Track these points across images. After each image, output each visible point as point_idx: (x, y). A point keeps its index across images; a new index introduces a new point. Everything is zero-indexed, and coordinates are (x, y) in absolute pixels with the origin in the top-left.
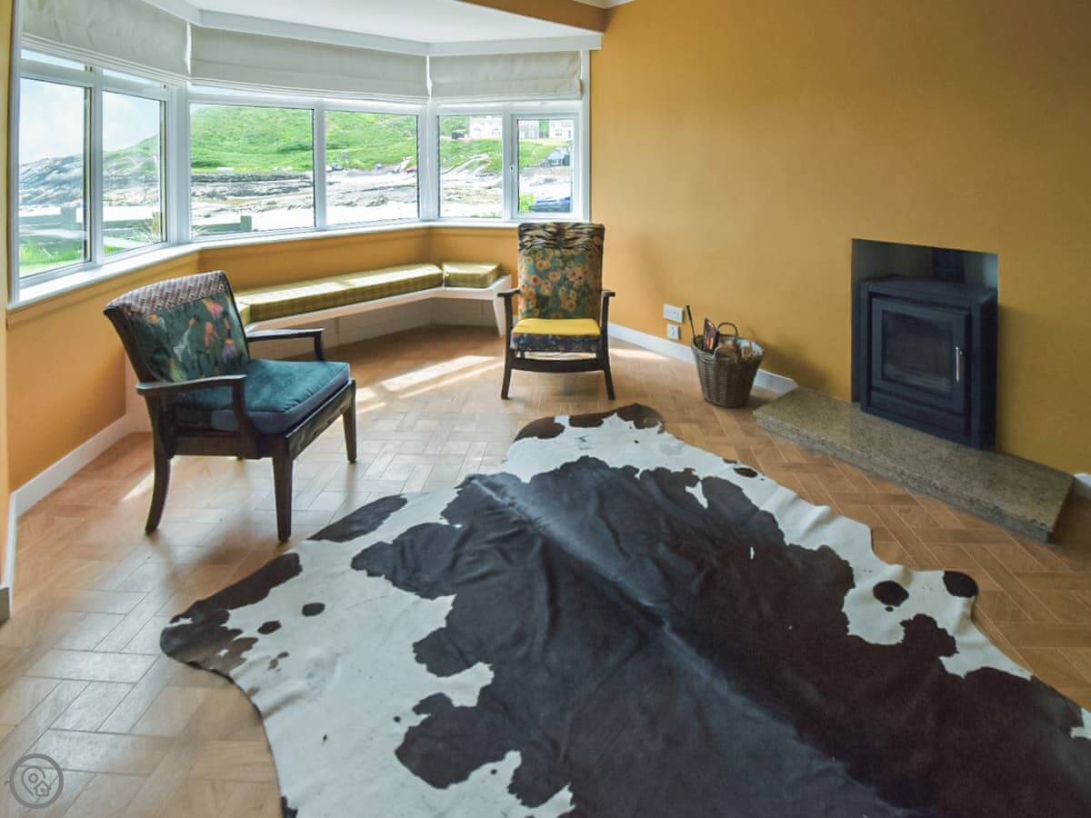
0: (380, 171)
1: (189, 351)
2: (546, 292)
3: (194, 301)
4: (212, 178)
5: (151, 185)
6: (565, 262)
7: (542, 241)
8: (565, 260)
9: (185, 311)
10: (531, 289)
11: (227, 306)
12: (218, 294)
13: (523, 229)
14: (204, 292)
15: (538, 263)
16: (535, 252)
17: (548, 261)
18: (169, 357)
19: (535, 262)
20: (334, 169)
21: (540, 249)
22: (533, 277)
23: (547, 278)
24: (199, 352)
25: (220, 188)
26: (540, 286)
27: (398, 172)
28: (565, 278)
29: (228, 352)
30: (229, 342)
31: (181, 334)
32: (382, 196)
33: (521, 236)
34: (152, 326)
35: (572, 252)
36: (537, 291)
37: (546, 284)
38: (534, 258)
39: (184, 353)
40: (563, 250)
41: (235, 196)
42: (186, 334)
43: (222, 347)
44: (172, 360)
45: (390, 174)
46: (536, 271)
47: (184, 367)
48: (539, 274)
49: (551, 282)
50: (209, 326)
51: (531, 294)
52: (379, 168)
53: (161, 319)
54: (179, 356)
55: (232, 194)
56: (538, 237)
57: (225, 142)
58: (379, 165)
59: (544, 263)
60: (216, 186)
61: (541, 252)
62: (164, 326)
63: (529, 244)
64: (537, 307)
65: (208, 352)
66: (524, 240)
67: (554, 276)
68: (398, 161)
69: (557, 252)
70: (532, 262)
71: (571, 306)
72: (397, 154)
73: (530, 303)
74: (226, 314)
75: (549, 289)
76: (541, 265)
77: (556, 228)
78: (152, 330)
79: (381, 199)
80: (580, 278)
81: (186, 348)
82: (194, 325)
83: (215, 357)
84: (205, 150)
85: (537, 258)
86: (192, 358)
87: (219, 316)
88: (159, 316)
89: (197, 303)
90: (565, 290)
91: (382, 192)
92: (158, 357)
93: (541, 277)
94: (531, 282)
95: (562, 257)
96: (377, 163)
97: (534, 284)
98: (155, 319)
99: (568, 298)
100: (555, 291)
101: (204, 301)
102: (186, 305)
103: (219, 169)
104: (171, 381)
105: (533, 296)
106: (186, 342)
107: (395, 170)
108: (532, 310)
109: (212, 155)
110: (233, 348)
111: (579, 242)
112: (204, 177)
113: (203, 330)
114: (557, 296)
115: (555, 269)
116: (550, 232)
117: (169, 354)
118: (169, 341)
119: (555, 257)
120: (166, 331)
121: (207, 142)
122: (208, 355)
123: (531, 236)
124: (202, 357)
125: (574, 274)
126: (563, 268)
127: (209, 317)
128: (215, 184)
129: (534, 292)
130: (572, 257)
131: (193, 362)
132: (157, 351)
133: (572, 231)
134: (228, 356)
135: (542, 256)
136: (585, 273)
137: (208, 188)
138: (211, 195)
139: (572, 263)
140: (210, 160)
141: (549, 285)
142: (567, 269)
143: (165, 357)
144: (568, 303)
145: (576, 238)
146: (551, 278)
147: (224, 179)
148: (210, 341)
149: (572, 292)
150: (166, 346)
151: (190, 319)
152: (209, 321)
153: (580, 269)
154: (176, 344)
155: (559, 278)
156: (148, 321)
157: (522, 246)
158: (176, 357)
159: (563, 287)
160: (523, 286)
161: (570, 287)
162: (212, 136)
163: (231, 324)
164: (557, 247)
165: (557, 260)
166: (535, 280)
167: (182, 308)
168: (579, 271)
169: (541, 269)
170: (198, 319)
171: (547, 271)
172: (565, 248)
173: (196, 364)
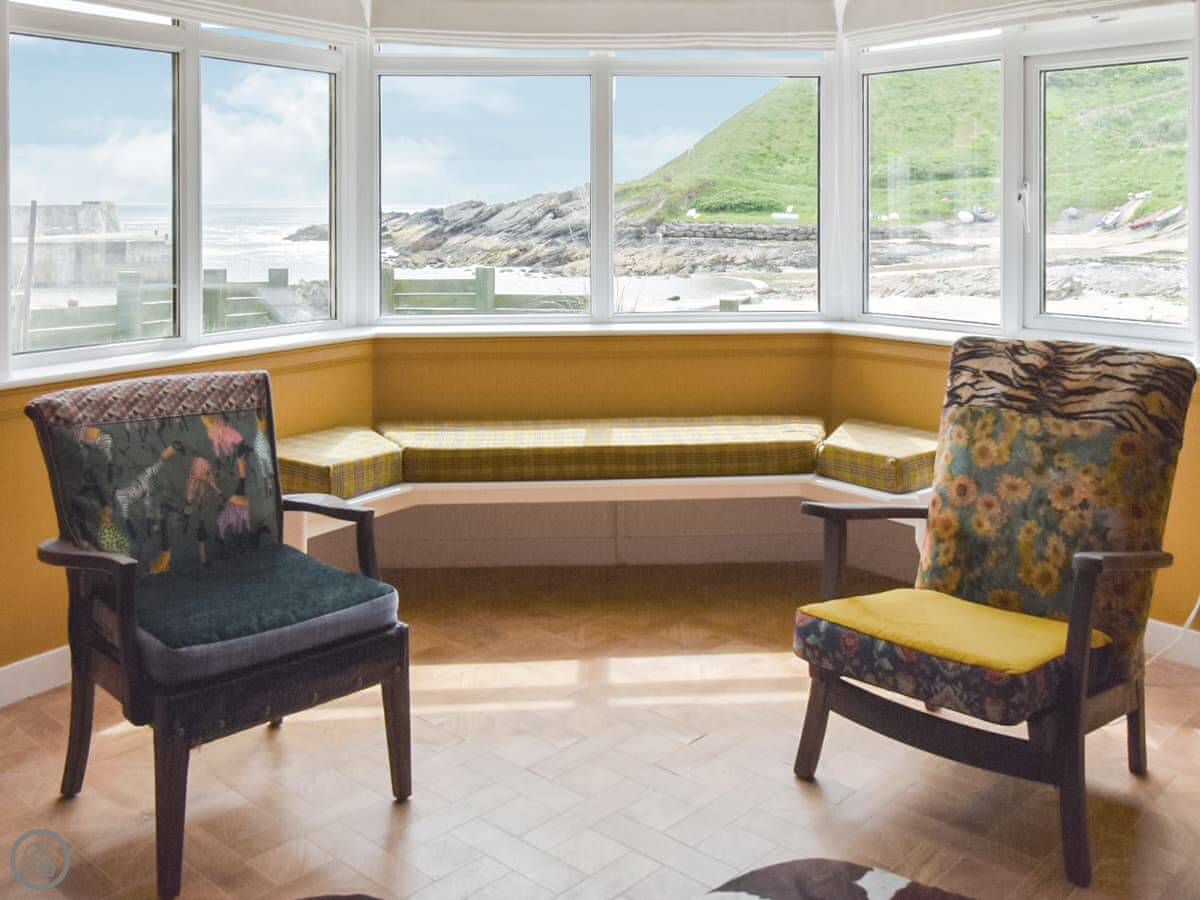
0: (1075, 224)
1: (147, 502)
2: (986, 526)
3: (182, 417)
4: (764, 232)
5: (671, 243)
6: (1049, 453)
7: (998, 388)
8: (1051, 450)
9: (160, 431)
10: (949, 513)
11: (254, 435)
12: (238, 410)
13: (962, 351)
14: (212, 404)
15: (978, 445)
16: (975, 415)
17: (1003, 445)
18: (104, 503)
19: (972, 441)
20: (978, 219)
21: (989, 409)
22: (961, 479)
23: (993, 491)
24: (167, 508)
25: (772, 250)
26: (971, 507)
27: (1115, 226)
28: (1041, 500)
29: (232, 519)
30: (235, 499)
31: (141, 470)
32: (1070, 279)
33: (956, 370)
34: (87, 446)
35: (1075, 427)
36: (962, 521)
37: (989, 505)
38: (970, 433)
39: (136, 503)
40: (1050, 420)
41: (797, 266)
42: (149, 471)
43: (221, 508)
44: (109, 510)
45: (1095, 230)
46: (970, 470)
47: (129, 528)
48: (975, 476)
49: (1003, 503)
50: (201, 465)
51: (947, 525)
52: (1073, 218)
53: (107, 436)
54: (125, 507)
55: (792, 264)
56: (992, 375)
57: (787, 167)
58: (1072, 211)
59: (993, 448)
60: (767, 247)
61: (990, 419)
62: (108, 451)
63: (965, 393)
64: (955, 563)
65: (188, 511)
66: (957, 383)
67: (1013, 488)
68: (1119, 202)
69: (1033, 423)
70: (963, 442)
71: (1046, 578)
72: (1114, 188)
73: (943, 547)
74: (245, 449)
75: (992, 519)
76: (984, 452)
77: (1047, 358)
78: (85, 453)
79: (1068, 285)
80: (1084, 505)
81: (144, 495)
82: (171, 459)
83: (202, 523)
84: (754, 181)
85: (977, 433)
86: (149, 515)
87: (229, 450)
88: (104, 432)
89: (190, 421)
90: (1037, 531)
91: (1073, 270)
92: (84, 500)
93: (978, 484)
94: (953, 494)
95: (1043, 438)
96: (1068, 206)
97: (958, 502)
98: (95, 436)
99: (1042, 557)
100: (1007, 527)
101: (205, 420)
102: (166, 421)
103: (775, 215)
104: (100, 548)
105: (952, 531)
106: (145, 482)
107: (1108, 222)
108: (944, 567)
109: (762, 193)
110: (245, 515)
111: (1100, 402)
112: (751, 230)
113: (187, 471)
114: (1010, 543)
115: (1018, 469)
116: (1024, 367)
117: (106, 499)
118: (110, 479)
119: (1023, 436)
120: (110, 458)
121: (757, 166)
122: (187, 516)
123: (976, 373)
124: (174, 517)
125: (1067, 492)
126: (1040, 470)
127: (205, 449)
128: (768, 243)
129: (955, 524)
130: (1072, 443)
131: (151, 522)
132: (84, 491)
133: (1087, 368)
134: (230, 526)
135: (989, 429)
136: (1102, 492)
137: (755, 251)
138: (757, 264)
139: (1067, 460)
140: (761, 199)
141: (996, 510)
142: (1052, 473)
143: (96, 503)
144: (1037, 571)
145: (1092, 391)
146: (1003, 490)
147: (781, 236)
148: (197, 493)
149: (1053, 540)
150: (106, 487)
151: (166, 447)
152: (205, 457)
153: (1087, 479)
154: (126, 485)
155: (1024, 494)
156: (81, 437)
157: (953, 395)
158: (116, 506)
159: (1031, 524)
160: (934, 503)
161: (1050, 526)
162: (764, 155)
163: (252, 469)
164: (1034, 409)
165: (1029, 443)
166: (962, 490)
167: (157, 425)
168: (1084, 487)
169: (982, 464)
170: (182, 449)
171: (996, 471)
172: (1056, 415)
173: (156, 528)
